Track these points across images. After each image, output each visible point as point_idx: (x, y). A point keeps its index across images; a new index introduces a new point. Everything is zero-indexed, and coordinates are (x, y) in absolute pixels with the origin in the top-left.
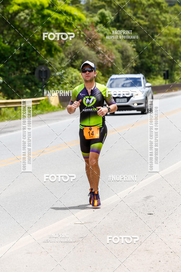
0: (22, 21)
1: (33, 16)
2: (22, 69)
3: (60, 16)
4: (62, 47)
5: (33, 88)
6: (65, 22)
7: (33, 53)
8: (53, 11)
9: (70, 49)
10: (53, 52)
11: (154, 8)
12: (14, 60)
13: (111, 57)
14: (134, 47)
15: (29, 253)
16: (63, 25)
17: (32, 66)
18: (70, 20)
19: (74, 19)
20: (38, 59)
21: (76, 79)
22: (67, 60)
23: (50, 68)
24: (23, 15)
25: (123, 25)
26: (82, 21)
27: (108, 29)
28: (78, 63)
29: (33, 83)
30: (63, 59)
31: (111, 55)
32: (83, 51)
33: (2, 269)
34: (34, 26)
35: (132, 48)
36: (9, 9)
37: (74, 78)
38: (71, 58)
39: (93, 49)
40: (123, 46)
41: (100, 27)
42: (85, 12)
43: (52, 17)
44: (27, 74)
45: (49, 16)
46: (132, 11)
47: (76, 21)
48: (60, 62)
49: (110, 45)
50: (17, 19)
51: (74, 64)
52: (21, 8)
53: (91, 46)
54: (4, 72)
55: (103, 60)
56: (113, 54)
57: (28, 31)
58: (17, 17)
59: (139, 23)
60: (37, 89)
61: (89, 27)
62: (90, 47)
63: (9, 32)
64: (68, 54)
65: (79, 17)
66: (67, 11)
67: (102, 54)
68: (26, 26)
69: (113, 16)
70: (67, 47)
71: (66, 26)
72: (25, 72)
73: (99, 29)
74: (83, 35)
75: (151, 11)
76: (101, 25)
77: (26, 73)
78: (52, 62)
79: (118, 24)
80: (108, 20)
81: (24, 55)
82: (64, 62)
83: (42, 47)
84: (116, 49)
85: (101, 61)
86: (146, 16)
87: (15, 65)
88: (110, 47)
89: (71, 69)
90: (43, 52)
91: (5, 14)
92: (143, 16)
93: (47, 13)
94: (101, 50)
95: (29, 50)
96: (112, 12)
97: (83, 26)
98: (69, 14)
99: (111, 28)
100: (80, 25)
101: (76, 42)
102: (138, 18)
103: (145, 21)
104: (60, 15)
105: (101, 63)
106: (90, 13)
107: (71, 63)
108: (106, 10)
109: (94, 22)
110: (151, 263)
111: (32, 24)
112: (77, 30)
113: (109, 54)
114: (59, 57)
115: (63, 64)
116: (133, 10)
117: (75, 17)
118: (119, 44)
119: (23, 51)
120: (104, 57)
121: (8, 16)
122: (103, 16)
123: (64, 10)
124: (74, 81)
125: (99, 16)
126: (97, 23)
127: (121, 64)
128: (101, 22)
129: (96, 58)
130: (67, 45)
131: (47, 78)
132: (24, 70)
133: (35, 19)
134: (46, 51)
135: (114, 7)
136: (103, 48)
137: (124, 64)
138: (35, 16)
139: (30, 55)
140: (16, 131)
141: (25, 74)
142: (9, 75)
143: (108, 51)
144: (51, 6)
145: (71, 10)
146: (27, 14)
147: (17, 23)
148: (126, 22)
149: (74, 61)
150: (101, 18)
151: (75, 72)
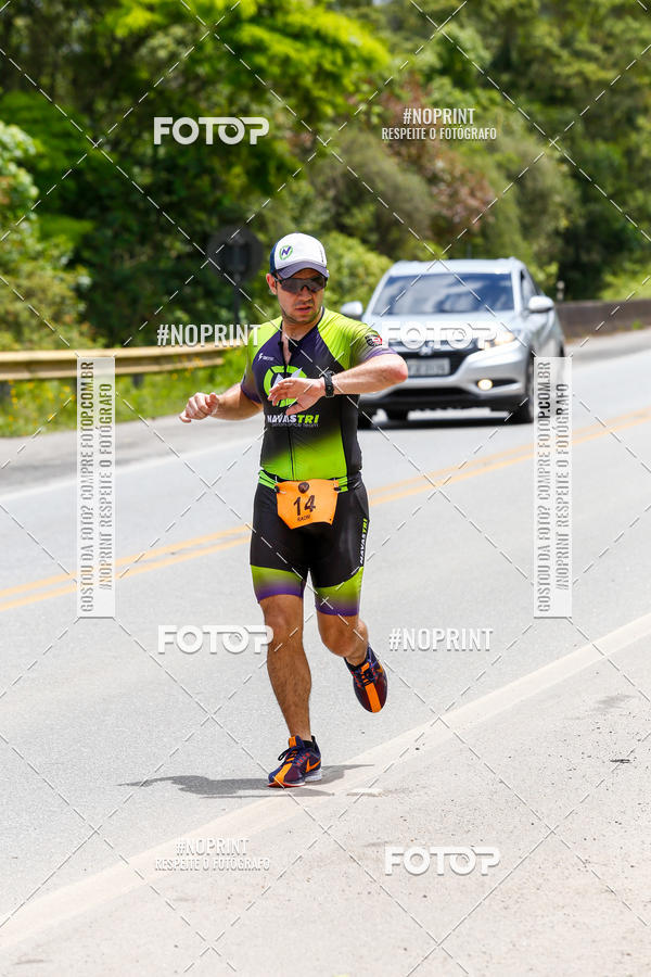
0: (160, 67)
1: (200, 47)
2: (158, 237)
3: (298, 50)
4: (303, 161)
5: (201, 305)
6: (314, 69)
7: (198, 183)
8: (273, 29)
9: (333, 167)
10: (272, 179)
11: (635, 18)
12: (133, 207)
13: (479, 194)
14: (563, 160)
15: (186, 900)
16: (308, 80)
17: (198, 228)
18: (334, 63)
19: (348, 61)
20: (218, 202)
21: (353, 275)
22: (320, 205)
23: (261, 237)
24: (162, 44)
25: (524, 82)
26: (375, 65)
27: (468, 97)
28: (362, 216)
29: (200, 290)
30: (306, 204)
31: (482, 188)
32: (379, 174)
33: (88, 956)
34: (205, 83)
35: (554, 162)
36: (116, 24)
37: (346, 271)
38: (336, 201)
39: (415, 168)
40: (524, 156)
41: (441, 88)
42: (386, 34)
43: (270, 53)
44: (179, 257)
45: (259, 47)
46: (556, 32)
47: (356, 66)
48: (296, 213)
49: (473, 151)
50: (142, 58)
51: (348, 221)
52: (157, 18)
53: (409, 157)
54: (95, 249)
55: (450, 207)
56: (486, 183)
57: (181, 102)
58: (144, 51)
59: (580, 74)
60: (216, 308)
61: (402, 87)
62: (404, 161)
63: (115, 105)
64: (327, 185)
65: (365, 53)
66: (323, 32)
67: (449, 185)
68: (174, 85)
69: (487, 47)
70: (320, 162)
71: (319, 85)
72: (170, 249)
73: (436, 95)
74: (379, 115)
75: (624, 31)
76: (446, 81)
77: (173, 254)
78: (269, 215)
79: (505, 77)
80: (469, 62)
81: (168, 188)
82: (312, 216)
83: (233, 159)
84: (500, 166)
85: (445, 212)
86: (607, 49)
87: (133, 223)
88: (478, 160)
89: (335, 239)
90: (236, 177)
91: (101, 41)
92: (596, 50)
93: (253, 37)
94: (443, 171)
95: (186, 170)
96: (484, 34)
97: (380, 84)
98: (330, 41)
99: (479, 92)
100: (370, 82)
101: (353, 142)
102: (579, 55)
103: (603, 67)
104: (299, 45)
105: (445, 218)
106: (407, 39)
107: (338, 215)
108: (462, 26)
109: (421, 71)
110: (624, 938)
111: (197, 77)
112: (358, 97)
113: (473, 183)
114: (293, 195)
115: (306, 220)
116: (560, 26)
117: (353, 54)
118: (510, 148)
119: (164, 175)
120: (454, 195)
121: (109, 47)
122: (451, 49)
123: (315, 26)
124: (347, 281)
125: (438, 49)
126: (431, 74)
127: (516, 223)
128: (444, 72)
129: (427, 199)
130: (322, 155)
131: (249, 271)
132: (167, 243)
133: (209, 59)
134: (248, 173)
135: (492, 17)
136: (452, 162)
137: (527, 219)
138: (209, 49)
139: (189, 187)
140: (137, 459)
141: (169, 258)
142: (113, 260)
143: (468, 176)
144: (265, 13)
145: (337, 29)
146: (181, 42)
147: (144, 75)
148: (535, 67)
149: (348, 210)
150: (445, 55)
151: (349, 248)
